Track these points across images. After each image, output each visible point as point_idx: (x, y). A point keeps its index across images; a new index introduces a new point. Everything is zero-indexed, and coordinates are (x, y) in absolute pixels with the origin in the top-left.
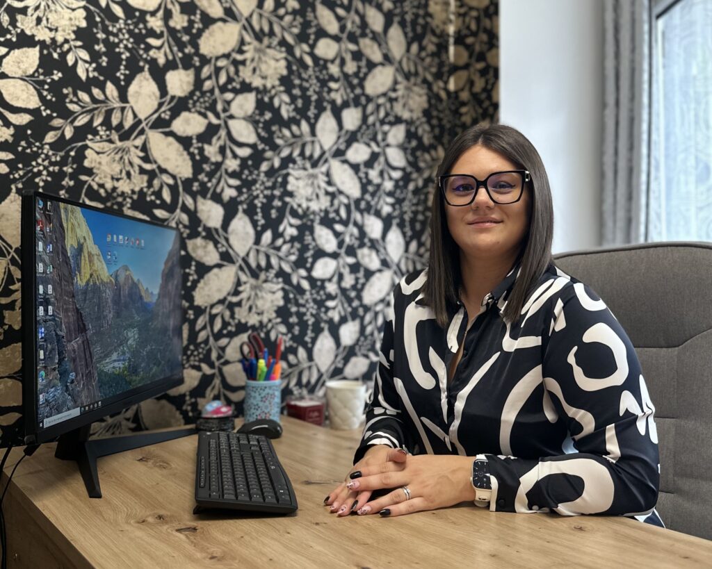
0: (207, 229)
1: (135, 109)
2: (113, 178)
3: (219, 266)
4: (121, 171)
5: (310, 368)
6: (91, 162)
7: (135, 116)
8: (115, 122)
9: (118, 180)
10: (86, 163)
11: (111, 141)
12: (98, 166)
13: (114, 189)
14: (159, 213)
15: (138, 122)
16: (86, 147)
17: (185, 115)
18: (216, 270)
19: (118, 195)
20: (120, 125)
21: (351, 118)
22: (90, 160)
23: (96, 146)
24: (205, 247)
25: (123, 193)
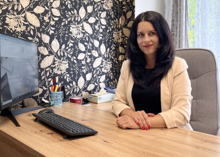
0: (45, 44)
1: (22, 5)
2: (15, 27)
3: (48, 55)
4: (17, 24)
5: (77, 87)
6: (8, 22)
7: (22, 7)
8: (15, 9)
9: (16, 27)
10: (6, 22)
11: (14, 15)
12: (10, 23)
13: (15, 30)
14: (30, 38)
15: (23, 9)
16: (6, 17)
17: (38, 7)
18: (47, 57)
19: (17, 32)
20: (17, 10)
21: (90, 9)
22: (8, 21)
23: (10, 16)
24: (44, 49)
25: (18, 31)
